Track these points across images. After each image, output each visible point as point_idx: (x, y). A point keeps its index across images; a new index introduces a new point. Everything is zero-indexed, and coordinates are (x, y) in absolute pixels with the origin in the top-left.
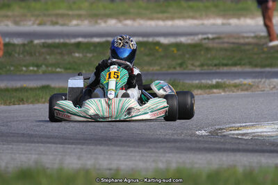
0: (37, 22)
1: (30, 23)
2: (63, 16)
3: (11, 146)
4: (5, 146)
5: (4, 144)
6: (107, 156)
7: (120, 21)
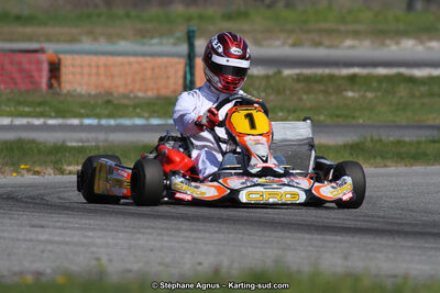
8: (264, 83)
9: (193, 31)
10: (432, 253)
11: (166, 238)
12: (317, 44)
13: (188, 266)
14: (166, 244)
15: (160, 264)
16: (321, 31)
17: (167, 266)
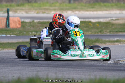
0: (36, 12)
1: (33, 12)
2: (47, 9)
3: (25, 68)
4: (22, 68)
5: (21, 67)
6: (68, 73)
7: (73, 12)
8: (29, 24)
9: (9, 10)
10: (79, 72)
11: (3, 69)
12: (44, 13)
13: (10, 77)
14: (3, 71)
15: (2, 77)
16: (45, 9)
17: (4, 77)
